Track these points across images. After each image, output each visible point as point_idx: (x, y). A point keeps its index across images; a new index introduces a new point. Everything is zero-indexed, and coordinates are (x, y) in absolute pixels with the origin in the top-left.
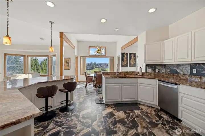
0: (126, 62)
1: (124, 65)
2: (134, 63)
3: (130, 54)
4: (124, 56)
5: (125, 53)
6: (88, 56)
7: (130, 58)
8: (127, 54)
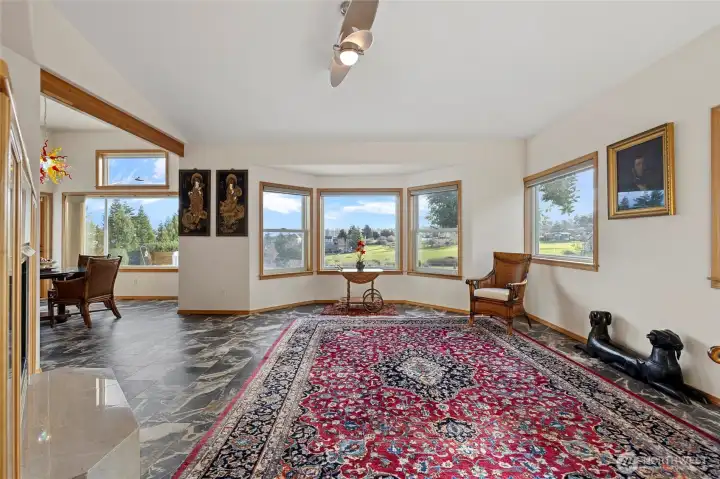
0: (200, 215)
1: (192, 227)
2: (241, 216)
3: (222, 175)
4: (191, 187)
5: (196, 171)
6: (94, 190)
7: (222, 195)
8: (206, 174)
